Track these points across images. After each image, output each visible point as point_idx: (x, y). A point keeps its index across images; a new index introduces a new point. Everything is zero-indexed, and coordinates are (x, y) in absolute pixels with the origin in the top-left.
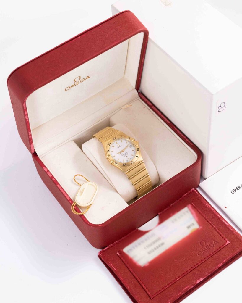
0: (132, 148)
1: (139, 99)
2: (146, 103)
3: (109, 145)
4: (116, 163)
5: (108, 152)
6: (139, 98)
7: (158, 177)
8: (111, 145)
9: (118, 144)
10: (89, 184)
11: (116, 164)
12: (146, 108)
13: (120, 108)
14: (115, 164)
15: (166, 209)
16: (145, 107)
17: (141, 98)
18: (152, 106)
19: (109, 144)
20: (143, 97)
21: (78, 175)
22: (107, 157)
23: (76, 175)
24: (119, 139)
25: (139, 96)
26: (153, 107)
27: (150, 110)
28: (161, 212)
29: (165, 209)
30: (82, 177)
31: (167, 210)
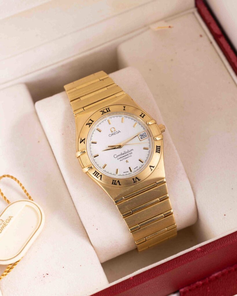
0: (146, 142)
1: (193, 13)
2: (208, 25)
3: (89, 124)
4: (96, 174)
5: (83, 142)
6: (195, 10)
7: (196, 216)
8: (94, 126)
9: (111, 126)
10: (27, 206)
11: (95, 177)
12: (205, 37)
13: (146, 26)
14: (93, 176)
15: (201, 283)
16: (202, 33)
17: (200, 12)
18: (219, 36)
19: (91, 122)
20: (204, 10)
21: (8, 176)
22: (79, 154)
23: (4, 176)
24: (117, 113)
25: (196, 6)
26: (222, 40)
27: (213, 46)
28: (186, 288)
29: (198, 283)
30: (16, 183)
31: (203, 284)
